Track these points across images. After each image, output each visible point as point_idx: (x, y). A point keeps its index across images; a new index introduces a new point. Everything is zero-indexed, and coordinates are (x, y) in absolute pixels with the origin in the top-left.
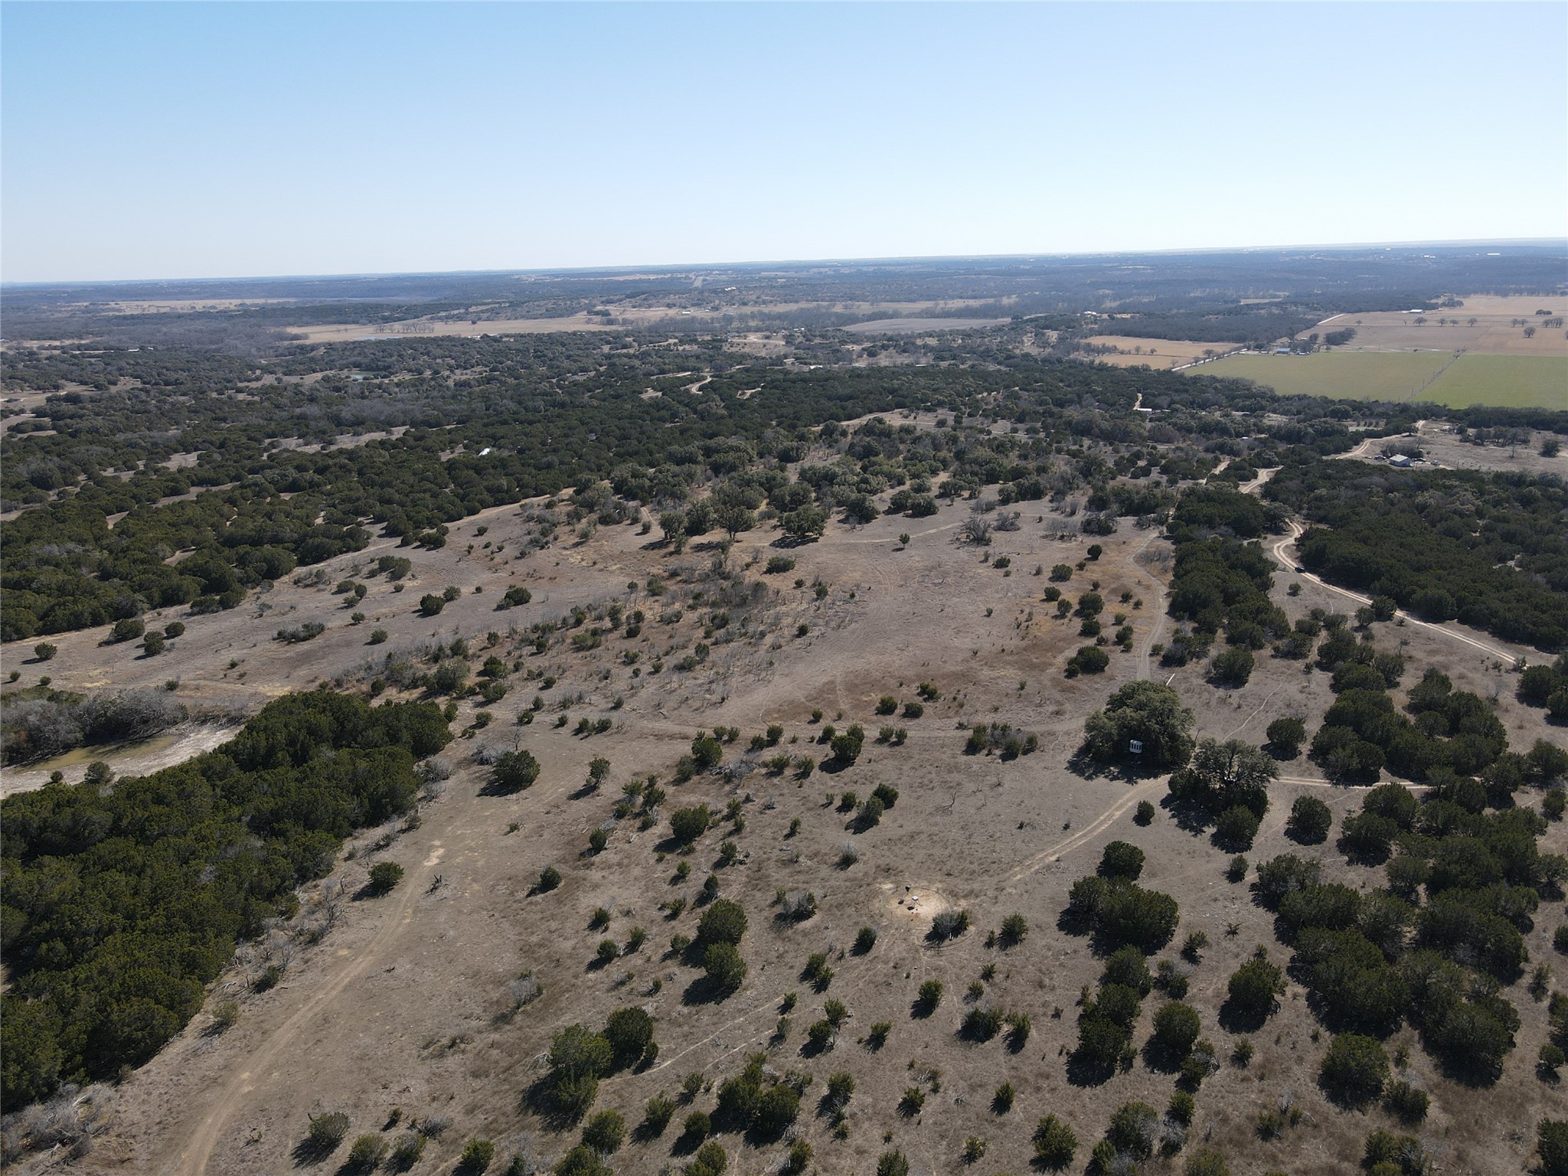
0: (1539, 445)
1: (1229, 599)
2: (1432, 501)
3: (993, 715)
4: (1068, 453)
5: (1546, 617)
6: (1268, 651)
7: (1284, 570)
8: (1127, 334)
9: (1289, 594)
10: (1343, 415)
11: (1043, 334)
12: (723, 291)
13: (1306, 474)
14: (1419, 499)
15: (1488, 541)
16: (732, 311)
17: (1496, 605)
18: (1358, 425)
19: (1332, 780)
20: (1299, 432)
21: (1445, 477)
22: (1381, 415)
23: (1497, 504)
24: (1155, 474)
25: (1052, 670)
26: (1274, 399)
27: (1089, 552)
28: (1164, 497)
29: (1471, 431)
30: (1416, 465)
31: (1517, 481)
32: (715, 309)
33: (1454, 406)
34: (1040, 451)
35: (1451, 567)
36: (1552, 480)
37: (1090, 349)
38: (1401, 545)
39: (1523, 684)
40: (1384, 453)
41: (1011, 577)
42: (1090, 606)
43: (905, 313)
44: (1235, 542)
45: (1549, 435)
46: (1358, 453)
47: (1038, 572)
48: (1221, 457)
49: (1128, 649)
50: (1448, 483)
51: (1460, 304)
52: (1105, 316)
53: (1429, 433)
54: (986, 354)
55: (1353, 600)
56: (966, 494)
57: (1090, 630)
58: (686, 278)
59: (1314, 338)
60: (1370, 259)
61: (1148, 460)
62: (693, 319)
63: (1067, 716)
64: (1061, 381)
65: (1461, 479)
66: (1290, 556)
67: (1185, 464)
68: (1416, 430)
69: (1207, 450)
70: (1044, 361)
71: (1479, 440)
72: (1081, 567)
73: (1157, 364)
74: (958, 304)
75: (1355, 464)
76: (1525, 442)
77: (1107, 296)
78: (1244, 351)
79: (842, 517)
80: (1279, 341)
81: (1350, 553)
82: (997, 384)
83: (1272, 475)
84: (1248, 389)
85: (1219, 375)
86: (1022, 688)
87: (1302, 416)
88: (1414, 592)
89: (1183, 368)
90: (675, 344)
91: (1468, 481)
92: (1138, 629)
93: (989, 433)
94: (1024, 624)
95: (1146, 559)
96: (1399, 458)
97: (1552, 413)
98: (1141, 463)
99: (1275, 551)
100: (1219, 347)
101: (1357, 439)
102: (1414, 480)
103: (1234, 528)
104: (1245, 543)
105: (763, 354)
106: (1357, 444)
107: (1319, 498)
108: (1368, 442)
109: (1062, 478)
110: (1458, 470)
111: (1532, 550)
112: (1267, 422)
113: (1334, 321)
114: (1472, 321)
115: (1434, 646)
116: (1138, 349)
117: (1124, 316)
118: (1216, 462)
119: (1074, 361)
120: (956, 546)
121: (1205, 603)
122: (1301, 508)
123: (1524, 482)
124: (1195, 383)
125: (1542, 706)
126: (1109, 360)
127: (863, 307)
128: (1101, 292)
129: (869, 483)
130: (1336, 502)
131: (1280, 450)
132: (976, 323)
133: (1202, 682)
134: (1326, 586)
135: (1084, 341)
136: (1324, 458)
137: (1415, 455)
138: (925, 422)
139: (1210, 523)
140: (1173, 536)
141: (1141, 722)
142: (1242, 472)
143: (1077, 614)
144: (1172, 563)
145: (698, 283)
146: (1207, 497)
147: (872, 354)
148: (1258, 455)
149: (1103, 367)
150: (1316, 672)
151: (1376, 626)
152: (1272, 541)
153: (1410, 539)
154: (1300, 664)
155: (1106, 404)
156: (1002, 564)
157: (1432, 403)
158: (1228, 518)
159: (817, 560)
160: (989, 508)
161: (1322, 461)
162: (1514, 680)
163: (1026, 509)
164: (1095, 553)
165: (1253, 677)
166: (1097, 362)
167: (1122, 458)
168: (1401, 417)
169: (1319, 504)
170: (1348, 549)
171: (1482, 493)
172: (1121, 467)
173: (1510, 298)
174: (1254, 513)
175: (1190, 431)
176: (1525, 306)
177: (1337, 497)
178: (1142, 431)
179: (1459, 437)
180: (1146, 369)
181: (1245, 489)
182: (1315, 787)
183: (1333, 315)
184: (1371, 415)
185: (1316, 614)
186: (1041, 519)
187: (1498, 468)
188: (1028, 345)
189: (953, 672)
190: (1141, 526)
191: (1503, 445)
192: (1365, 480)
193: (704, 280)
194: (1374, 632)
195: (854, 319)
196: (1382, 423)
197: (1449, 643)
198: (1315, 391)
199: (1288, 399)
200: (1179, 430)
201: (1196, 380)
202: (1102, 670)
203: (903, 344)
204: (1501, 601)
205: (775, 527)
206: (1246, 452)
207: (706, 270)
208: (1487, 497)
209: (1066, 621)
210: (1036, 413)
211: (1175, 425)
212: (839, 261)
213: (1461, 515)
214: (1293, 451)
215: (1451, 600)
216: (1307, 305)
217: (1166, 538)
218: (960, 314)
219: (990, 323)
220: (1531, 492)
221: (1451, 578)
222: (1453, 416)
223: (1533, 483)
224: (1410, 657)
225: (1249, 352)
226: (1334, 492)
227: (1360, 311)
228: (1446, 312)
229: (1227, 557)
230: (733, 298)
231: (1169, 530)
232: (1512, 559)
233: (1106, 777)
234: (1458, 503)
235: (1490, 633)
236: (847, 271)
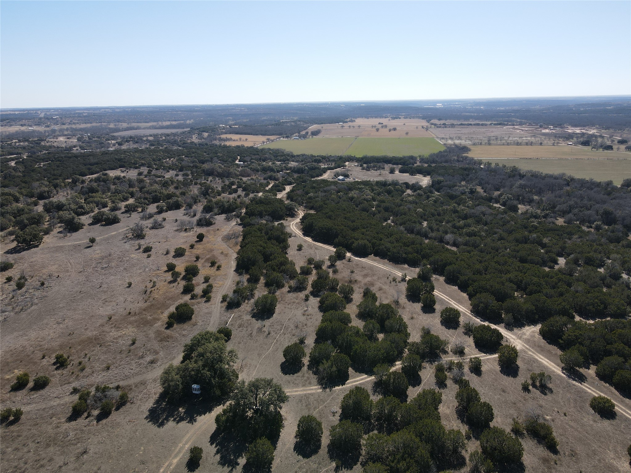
0: (388, 169)
1: (267, 258)
2: (355, 195)
3: (105, 373)
4: (201, 184)
5: (409, 249)
6: (286, 289)
7: (295, 236)
8: (237, 133)
9: (298, 250)
10: (319, 161)
11: (201, 134)
12: (52, 118)
13: (305, 187)
14: (350, 195)
15: (379, 212)
16: (56, 127)
17: (389, 245)
18: (325, 165)
19: (322, 385)
20: (302, 169)
21: (358, 184)
22: (333, 161)
23: (379, 194)
24: (240, 191)
25: (159, 324)
26: (293, 156)
27: (197, 237)
28: (241, 203)
29: (365, 165)
30: (347, 180)
31: (384, 184)
32: (48, 126)
33: (358, 156)
34: (186, 184)
35: (367, 227)
36: (396, 183)
37: (221, 139)
38: (345, 218)
39: (408, 290)
40: (335, 175)
41: (151, 258)
42: (192, 272)
43: (142, 127)
44: (270, 224)
45: (391, 165)
46: (325, 176)
47: (167, 253)
48: (270, 182)
49: (208, 300)
50: (360, 187)
51: (355, 121)
52: (228, 127)
53: (351, 167)
54: (175, 143)
55: (327, 250)
56: (140, 210)
57: (188, 290)
58: (35, 113)
59: (307, 133)
60: (324, 106)
61: (237, 185)
62: (34, 131)
63: (159, 363)
64: (205, 152)
65: (364, 185)
66: (298, 228)
67: (253, 186)
68: (346, 166)
69: (264, 179)
70: (200, 144)
71: (368, 169)
72: (192, 247)
73: (247, 144)
74: (168, 123)
75: (324, 181)
76: (384, 168)
77: (230, 119)
78: (282, 139)
79: (61, 229)
80: (295, 135)
81: (324, 225)
82: (174, 154)
83: (291, 188)
84: (283, 153)
85: (272, 147)
86: (134, 343)
87: (303, 163)
88: (353, 243)
89: (259, 146)
90: (16, 142)
91: (367, 185)
92: (216, 284)
93: (164, 177)
94: (149, 290)
95: (227, 238)
96: (341, 177)
97: (390, 157)
98: (234, 187)
99: (291, 226)
100: (272, 137)
101: (324, 171)
102: (347, 187)
103: (272, 217)
104: (276, 223)
105: (64, 146)
106: (325, 173)
107: (310, 198)
108: (329, 171)
109: (192, 197)
110: (363, 181)
111: (396, 214)
112: (290, 165)
113: (314, 127)
114: (359, 126)
115: (365, 272)
116: (240, 139)
117: (236, 126)
118: (268, 184)
119: (213, 144)
120: (125, 241)
121: (254, 263)
122: (303, 203)
123: (387, 184)
124: (262, 151)
125: (418, 301)
126: (228, 143)
127: (123, 125)
128: (228, 118)
129: (84, 209)
130: (317, 199)
131: (295, 177)
132: (174, 131)
133: (249, 317)
134: (315, 243)
135: (218, 137)
136: (312, 179)
137: (346, 176)
138: (132, 174)
139: (261, 216)
140: (244, 224)
141: (198, 371)
142: (279, 188)
143: (184, 278)
144: (240, 239)
145: (42, 115)
146: (260, 202)
147: (120, 144)
148: (286, 179)
149: (225, 146)
150: (311, 298)
151: (338, 263)
152: (290, 221)
153: (349, 215)
154: (302, 295)
155: (224, 161)
156: (147, 250)
157: (350, 155)
158: (269, 211)
159: (32, 260)
160: (151, 216)
161: (311, 181)
162: (403, 287)
163: (170, 215)
164: (201, 237)
165: (278, 309)
166: (223, 144)
167: (225, 185)
168: (340, 161)
169: (310, 200)
170: (323, 223)
171: (373, 190)
172: (224, 190)
173: (369, 119)
174: (281, 208)
175: (258, 171)
176: (375, 121)
177: (318, 197)
178: (236, 172)
179: (361, 168)
180: (243, 146)
181: (279, 196)
182: (312, 394)
183: (313, 125)
184: (329, 161)
185: (310, 261)
186: (176, 220)
187: (376, 179)
188: (195, 139)
189: (89, 338)
190: (228, 219)
191: (376, 170)
192: (328, 188)
193: (45, 114)
194: (337, 268)
195: (117, 130)
196: (333, 164)
197: (371, 268)
198: (308, 152)
199: (298, 156)
200: (253, 171)
201: (262, 150)
202: (190, 318)
203: (137, 140)
204: (390, 243)
205: (13, 241)
206: (281, 179)
207: (47, 109)
208: (375, 192)
209: (176, 283)
210: (189, 166)
211: (251, 169)
212: (115, 107)
213: (367, 201)
214: (300, 177)
215: (370, 245)
216: (304, 121)
217: (240, 225)
218: (167, 127)
219: (180, 131)
220: (390, 188)
221: (368, 233)
222: (358, 160)
223: (390, 185)
224: (356, 281)
225: (284, 139)
226: (316, 194)
227: (322, 124)
228: (350, 124)
229: (267, 233)
230: (57, 121)
231: (241, 220)
232: (389, 219)
233: (174, 420)
234: (365, 195)
235: (388, 260)
236: (118, 110)
